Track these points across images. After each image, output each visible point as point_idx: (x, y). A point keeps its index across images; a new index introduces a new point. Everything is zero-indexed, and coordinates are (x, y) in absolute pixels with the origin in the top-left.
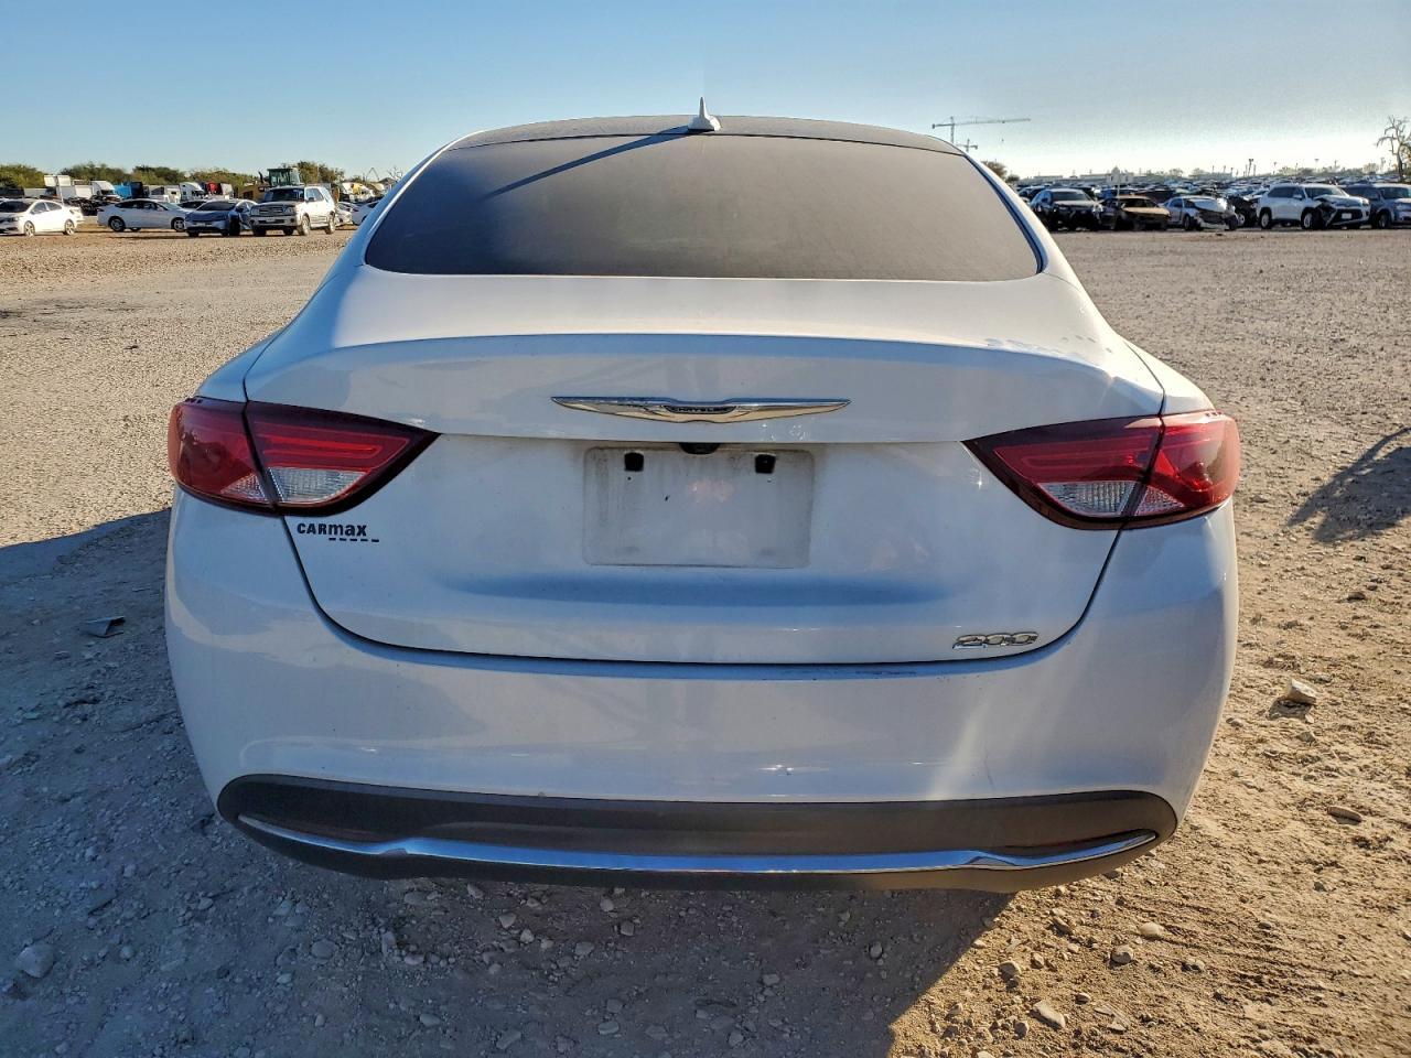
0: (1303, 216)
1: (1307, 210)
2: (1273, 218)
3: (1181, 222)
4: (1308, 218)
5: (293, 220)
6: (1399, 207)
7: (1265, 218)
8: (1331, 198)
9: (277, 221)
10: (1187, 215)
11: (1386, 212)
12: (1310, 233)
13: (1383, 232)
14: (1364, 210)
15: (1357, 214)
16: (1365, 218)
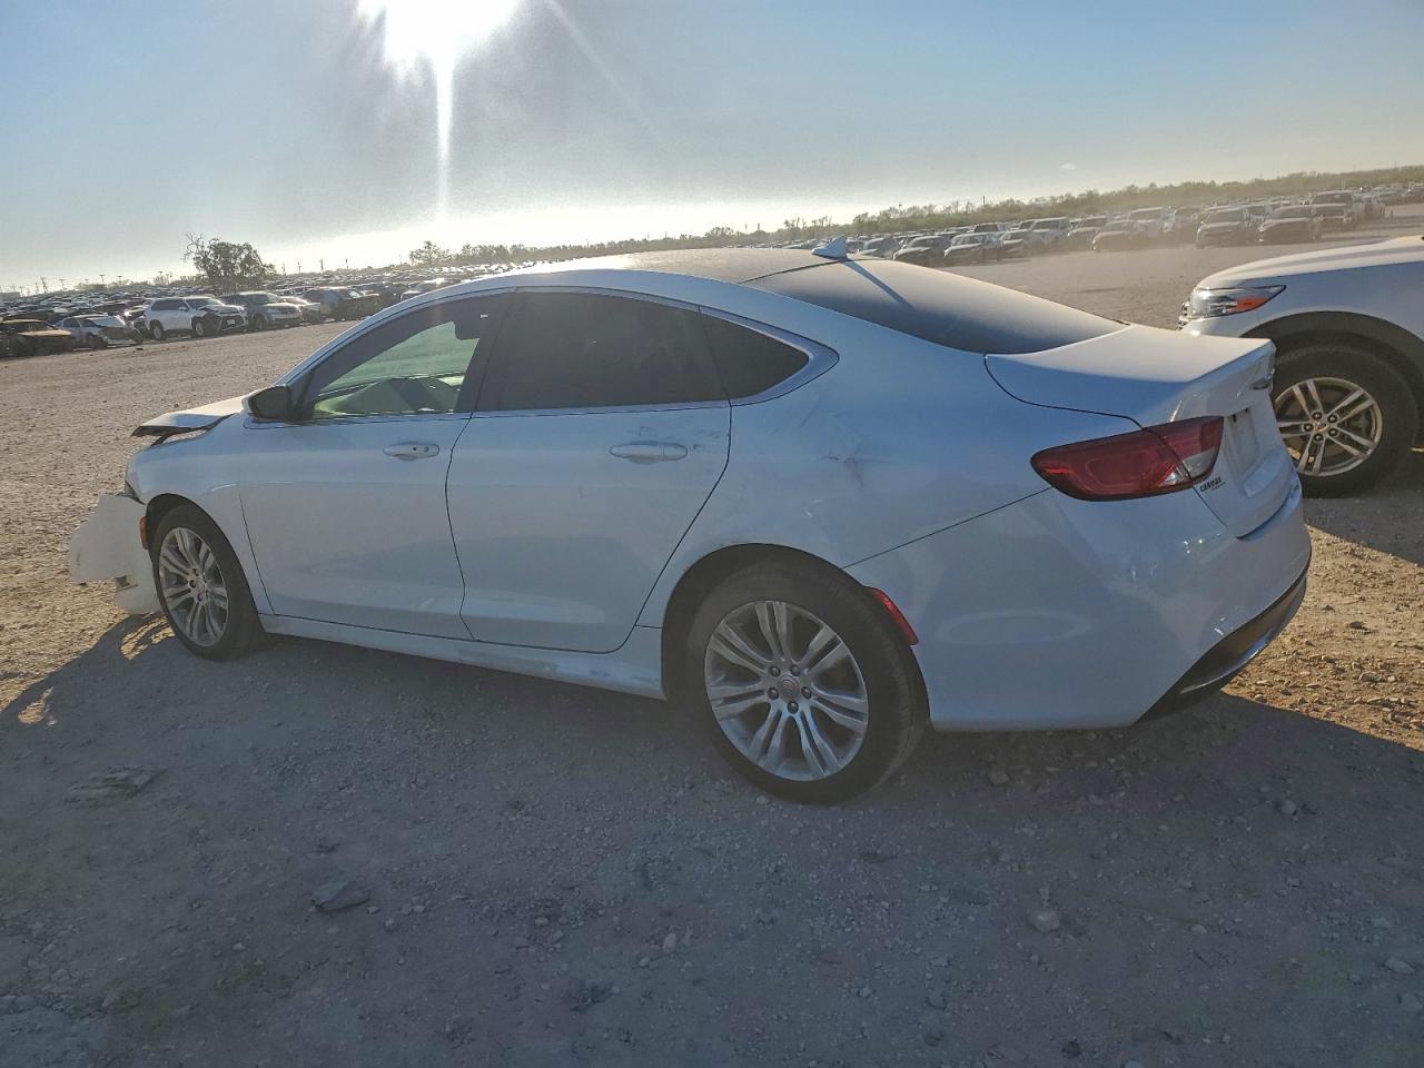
0: (194, 325)
1: (195, 320)
2: (165, 329)
3: (84, 341)
4: (199, 327)
6: (269, 311)
7: (157, 330)
8: (212, 307)
10: (90, 334)
11: (259, 316)
12: (205, 341)
13: (260, 334)
14: (243, 315)
15: (238, 319)
16: (246, 323)
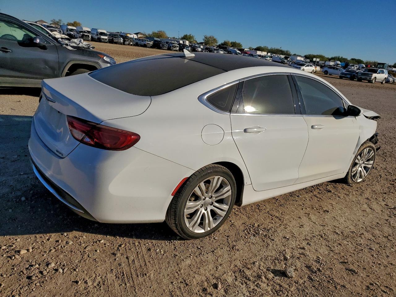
5: (370, 78)
9: (365, 78)
